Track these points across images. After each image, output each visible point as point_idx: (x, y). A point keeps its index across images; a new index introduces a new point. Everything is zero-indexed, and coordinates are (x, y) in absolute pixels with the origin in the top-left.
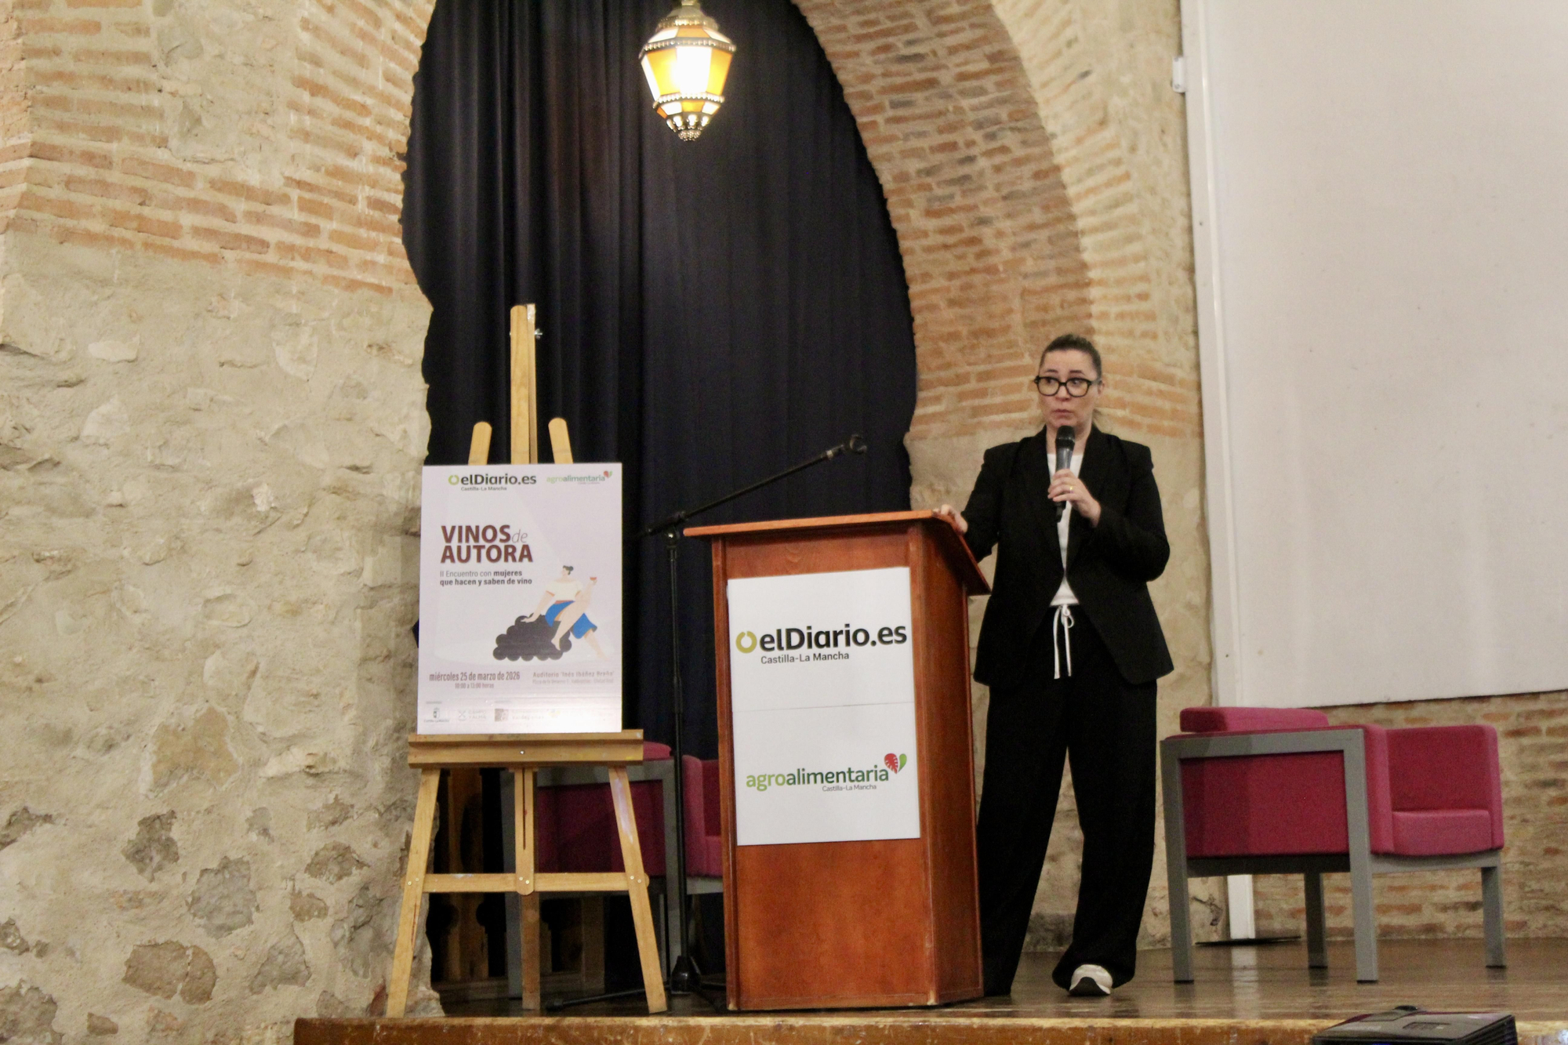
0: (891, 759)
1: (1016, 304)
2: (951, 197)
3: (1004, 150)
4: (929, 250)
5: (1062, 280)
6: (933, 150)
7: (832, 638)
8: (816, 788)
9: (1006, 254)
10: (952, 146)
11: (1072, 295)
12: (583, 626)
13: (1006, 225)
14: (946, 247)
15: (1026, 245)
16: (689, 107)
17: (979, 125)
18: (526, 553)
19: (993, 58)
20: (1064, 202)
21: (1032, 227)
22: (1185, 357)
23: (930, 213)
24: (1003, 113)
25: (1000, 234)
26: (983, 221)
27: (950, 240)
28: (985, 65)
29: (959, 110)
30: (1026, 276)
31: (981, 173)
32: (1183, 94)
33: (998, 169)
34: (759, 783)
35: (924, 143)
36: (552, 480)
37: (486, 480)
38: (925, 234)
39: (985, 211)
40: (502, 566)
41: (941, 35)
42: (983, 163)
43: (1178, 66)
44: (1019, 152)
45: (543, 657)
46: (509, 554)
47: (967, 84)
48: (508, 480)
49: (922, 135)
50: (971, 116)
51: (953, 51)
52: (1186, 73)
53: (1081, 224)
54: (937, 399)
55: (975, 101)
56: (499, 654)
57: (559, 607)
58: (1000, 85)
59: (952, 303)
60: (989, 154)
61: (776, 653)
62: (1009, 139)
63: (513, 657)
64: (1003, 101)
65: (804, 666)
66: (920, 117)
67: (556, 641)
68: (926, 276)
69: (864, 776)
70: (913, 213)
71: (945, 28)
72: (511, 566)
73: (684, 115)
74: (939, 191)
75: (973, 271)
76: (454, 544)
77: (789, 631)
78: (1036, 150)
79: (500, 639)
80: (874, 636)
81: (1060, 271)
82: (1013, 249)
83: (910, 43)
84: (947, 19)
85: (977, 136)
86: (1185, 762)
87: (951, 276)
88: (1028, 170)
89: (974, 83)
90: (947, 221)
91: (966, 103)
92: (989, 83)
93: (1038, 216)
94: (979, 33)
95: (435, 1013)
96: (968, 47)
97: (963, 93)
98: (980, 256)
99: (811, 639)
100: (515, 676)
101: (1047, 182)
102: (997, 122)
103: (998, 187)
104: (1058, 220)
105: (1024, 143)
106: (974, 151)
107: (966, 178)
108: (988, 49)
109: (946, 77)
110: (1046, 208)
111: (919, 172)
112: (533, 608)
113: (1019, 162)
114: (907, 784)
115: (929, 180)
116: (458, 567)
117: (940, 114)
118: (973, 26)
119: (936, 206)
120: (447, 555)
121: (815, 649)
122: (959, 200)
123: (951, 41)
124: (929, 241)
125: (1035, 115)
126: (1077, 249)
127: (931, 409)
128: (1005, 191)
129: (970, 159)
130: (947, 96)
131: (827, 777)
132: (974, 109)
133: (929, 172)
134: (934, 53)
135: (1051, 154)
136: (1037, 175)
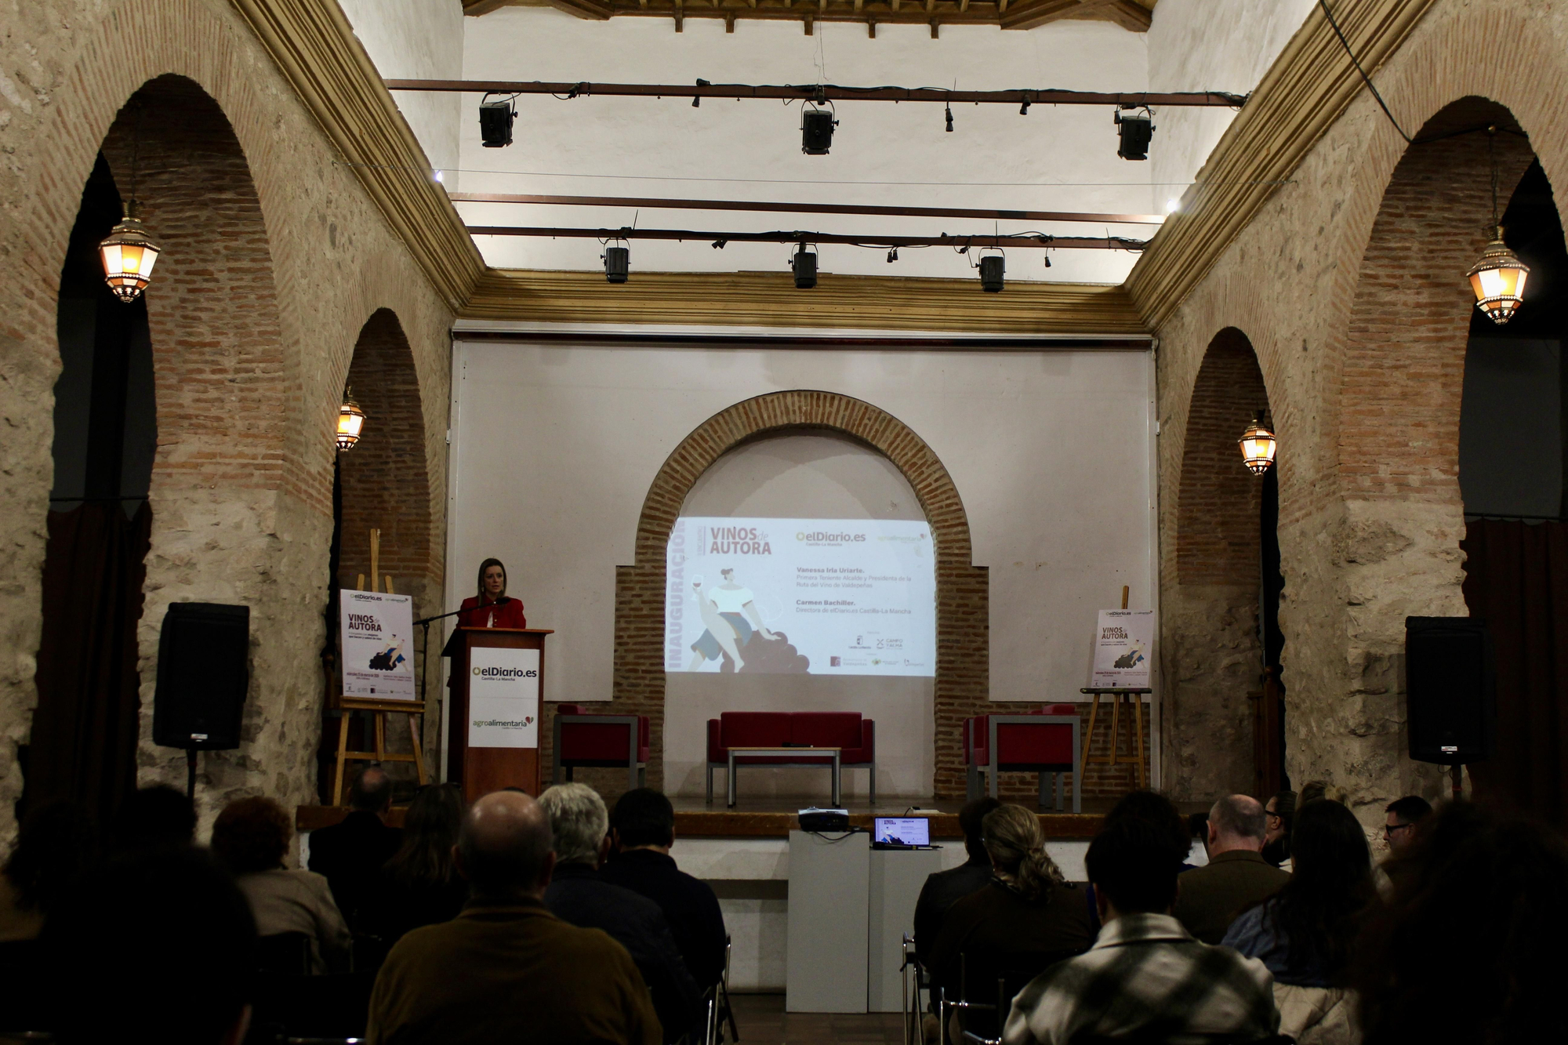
0: (528, 719)
1: (395, 524)
2: (372, 476)
3: (404, 462)
4: (355, 496)
5: (418, 518)
6: (370, 456)
7: (509, 673)
8: (499, 728)
9: (393, 503)
10: (380, 456)
11: (421, 525)
12: (400, 659)
13: (396, 492)
14: (365, 496)
15: (404, 501)
16: (350, 439)
17: (394, 450)
18: (379, 628)
19: (411, 425)
20: (427, 487)
21: (408, 495)
22: (442, 553)
23: (360, 481)
24: (408, 448)
25: (392, 495)
26: (385, 489)
27: (367, 493)
28: (407, 427)
29: (387, 442)
30: (401, 514)
31: (390, 469)
32: (448, 444)
33: (398, 469)
34: (478, 724)
35: (366, 453)
36: (387, 600)
37: (364, 597)
38: (356, 490)
39: (387, 485)
40: (370, 632)
41: (391, 412)
42: (392, 465)
43: (448, 432)
44: (411, 464)
45: (387, 670)
46: (373, 627)
47: (396, 433)
48: (372, 598)
49: (367, 449)
50: (393, 446)
51: (395, 419)
52: (451, 436)
53: (431, 496)
54: (351, 560)
55: (397, 440)
56: (371, 667)
57: (392, 650)
58: (410, 436)
59: (362, 520)
60: (395, 462)
61: (488, 676)
62: (407, 458)
63: (376, 669)
64: (409, 443)
65: (497, 684)
66: (368, 442)
67: (391, 663)
68: (352, 507)
69: (517, 724)
70: (352, 480)
71: (395, 410)
72: (374, 632)
73: (346, 442)
74: (367, 473)
75: (375, 508)
76: (353, 621)
77: (493, 669)
78: (418, 465)
79: (371, 661)
80: (524, 674)
81: (417, 514)
82: (397, 502)
83: (376, 413)
84: (398, 407)
85: (393, 454)
86: (563, 724)
87: (365, 508)
88: (411, 472)
89: (399, 433)
90: (367, 486)
91: (392, 440)
92: (406, 435)
93: (412, 490)
94: (410, 415)
95: (319, 804)
96: (402, 419)
97: (392, 437)
98: (379, 503)
99: (501, 672)
100: (377, 676)
101: (420, 478)
102: (404, 450)
103: (395, 476)
104: (422, 494)
105: (414, 461)
106: (390, 460)
107: (383, 470)
108: (411, 422)
109: (386, 429)
110: (416, 488)
111: (360, 464)
112: (383, 649)
113: (409, 468)
114: (533, 727)
115: (364, 468)
116: (355, 631)
117: (379, 442)
118: (408, 412)
119: (364, 478)
120: (351, 626)
121: (502, 676)
122: (375, 478)
123: (395, 415)
124: (355, 493)
125: (424, 451)
126: (428, 507)
127: (349, 563)
128: (399, 478)
129: (387, 463)
130: (385, 436)
131: (504, 724)
132: (395, 443)
133: (365, 464)
134: (386, 419)
135: (425, 467)
136: (416, 475)
